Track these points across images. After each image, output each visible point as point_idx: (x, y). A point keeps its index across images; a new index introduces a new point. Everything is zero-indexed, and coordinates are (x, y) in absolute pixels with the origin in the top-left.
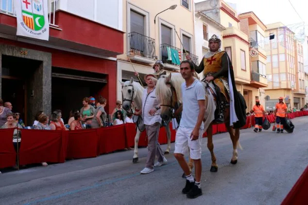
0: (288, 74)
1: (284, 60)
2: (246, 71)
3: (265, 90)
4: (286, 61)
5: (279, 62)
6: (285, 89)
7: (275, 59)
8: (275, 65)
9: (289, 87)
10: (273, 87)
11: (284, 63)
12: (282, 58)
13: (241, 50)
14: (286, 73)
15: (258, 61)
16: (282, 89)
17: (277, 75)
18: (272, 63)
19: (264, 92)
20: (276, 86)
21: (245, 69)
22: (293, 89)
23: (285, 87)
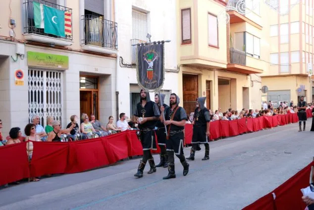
0: (303, 53)
1: (297, 31)
2: (218, 48)
3: (262, 77)
4: (300, 33)
5: (289, 34)
6: (297, 75)
7: (284, 29)
8: (284, 39)
9: (304, 73)
10: (280, 72)
11: (298, 36)
12: (295, 28)
13: (209, 13)
14: (300, 51)
15: (245, 32)
16: (292, 75)
17: (287, 54)
18: (279, 36)
19: (260, 79)
20: (285, 71)
21: (216, 44)
22: (310, 75)
23: (298, 73)
